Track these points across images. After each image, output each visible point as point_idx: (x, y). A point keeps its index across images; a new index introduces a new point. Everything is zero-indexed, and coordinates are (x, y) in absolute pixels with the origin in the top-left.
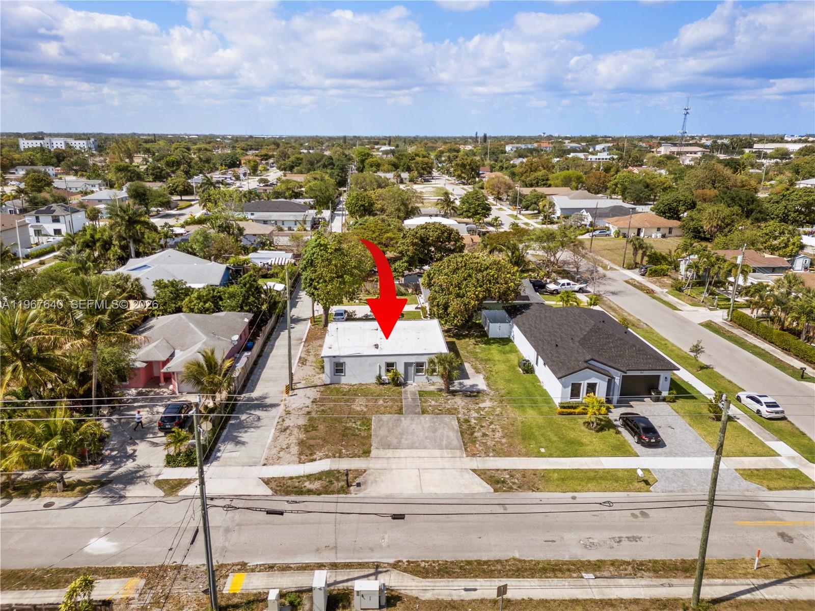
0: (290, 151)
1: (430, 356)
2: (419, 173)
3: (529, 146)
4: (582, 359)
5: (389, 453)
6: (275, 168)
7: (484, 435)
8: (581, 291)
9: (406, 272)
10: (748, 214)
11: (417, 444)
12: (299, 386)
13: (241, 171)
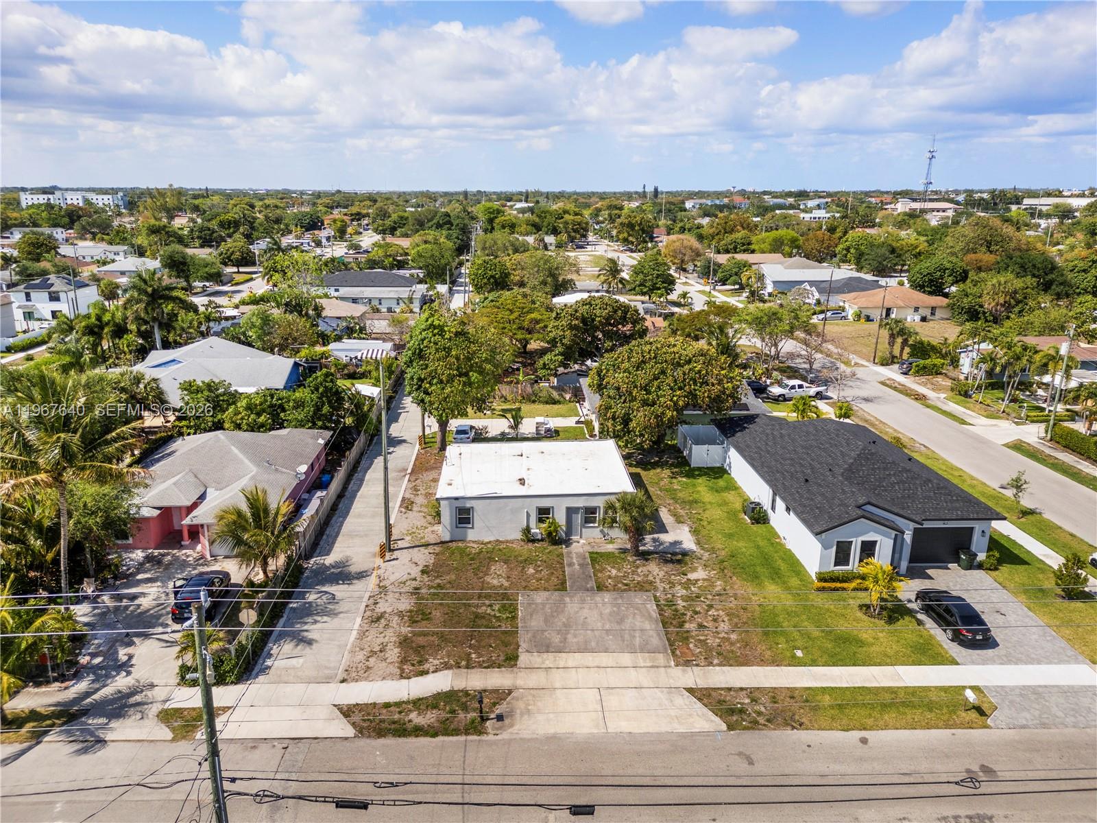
0: (391, 209)
1: (607, 498)
2: (569, 236)
3: (718, 202)
4: (851, 502)
5: (548, 659)
6: (370, 231)
7: (701, 626)
8: (819, 396)
9: (561, 370)
10: (1047, 287)
11: (593, 644)
12: (401, 544)
13: (323, 234)
